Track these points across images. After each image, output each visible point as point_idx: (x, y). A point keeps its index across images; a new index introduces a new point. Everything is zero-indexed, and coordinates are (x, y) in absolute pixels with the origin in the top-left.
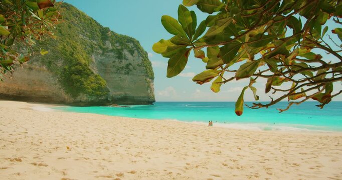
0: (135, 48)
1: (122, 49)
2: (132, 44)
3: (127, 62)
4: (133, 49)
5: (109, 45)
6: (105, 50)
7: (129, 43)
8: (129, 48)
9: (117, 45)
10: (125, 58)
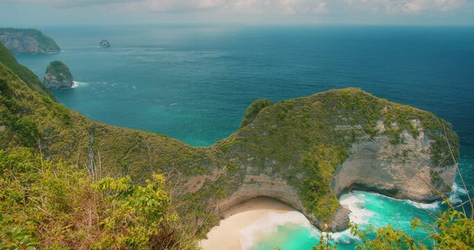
0: (421, 129)
1: (400, 131)
2: (419, 122)
3: (405, 147)
4: (419, 129)
5: (381, 126)
6: (374, 134)
7: (415, 121)
8: (412, 127)
9: (394, 124)
10: (403, 142)
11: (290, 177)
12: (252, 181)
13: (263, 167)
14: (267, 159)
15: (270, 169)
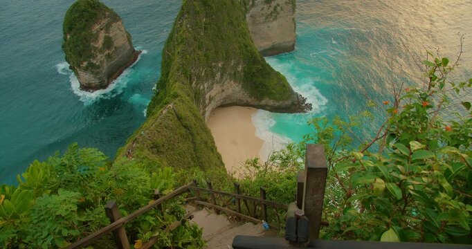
3: (275, 4)
11: (235, 74)
12: (211, 99)
13: (213, 76)
14: (214, 64)
15: (218, 75)
